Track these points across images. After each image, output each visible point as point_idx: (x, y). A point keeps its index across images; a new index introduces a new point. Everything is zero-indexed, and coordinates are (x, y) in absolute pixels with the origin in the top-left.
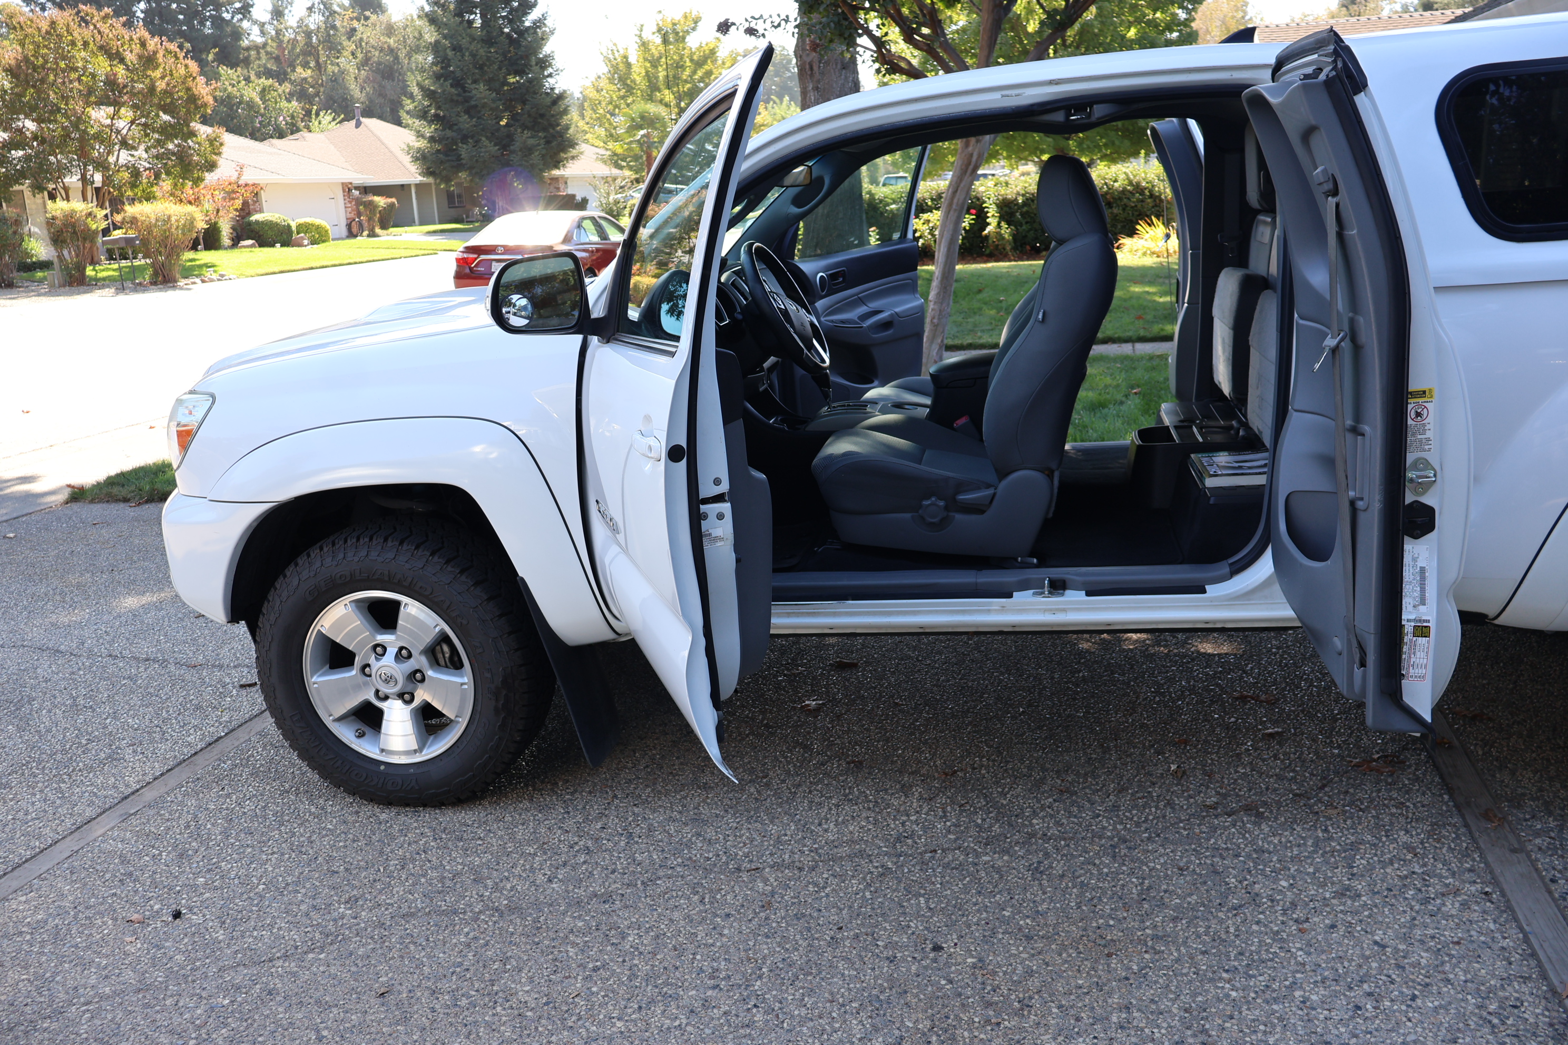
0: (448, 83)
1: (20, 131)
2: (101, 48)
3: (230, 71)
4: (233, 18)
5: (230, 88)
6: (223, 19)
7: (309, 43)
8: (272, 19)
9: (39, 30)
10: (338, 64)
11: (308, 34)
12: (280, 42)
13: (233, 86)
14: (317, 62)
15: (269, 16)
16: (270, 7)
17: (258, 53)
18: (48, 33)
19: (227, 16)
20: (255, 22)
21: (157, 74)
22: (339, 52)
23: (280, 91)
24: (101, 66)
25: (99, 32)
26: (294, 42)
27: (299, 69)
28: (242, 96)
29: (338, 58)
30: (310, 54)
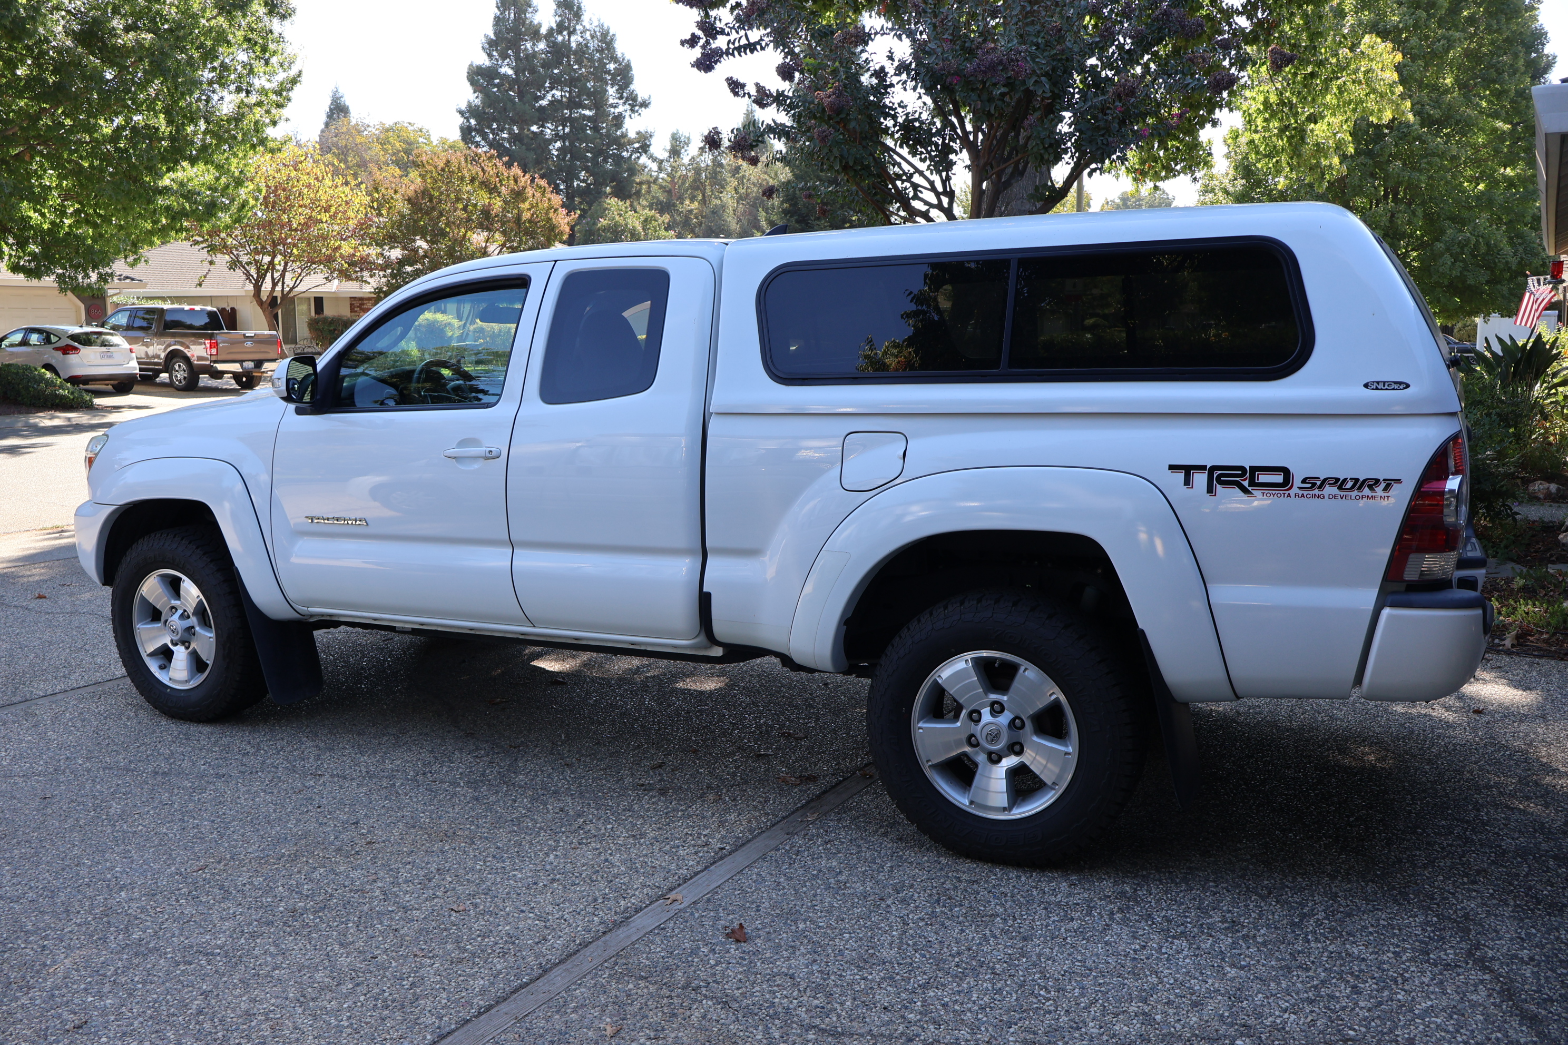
0: (793, 219)
1: (415, 250)
2: (482, 183)
3: (620, 203)
4: (631, 155)
5: (617, 218)
6: (623, 157)
7: (697, 179)
8: (670, 157)
9: (436, 167)
10: (720, 198)
11: (698, 171)
12: (673, 178)
13: (620, 215)
14: (704, 196)
15: (667, 154)
16: (669, 147)
17: (649, 187)
18: (443, 170)
19: (625, 154)
20: (654, 159)
21: (526, 205)
22: (723, 187)
23: (660, 221)
24: (482, 198)
25: (483, 170)
26: (685, 178)
27: (687, 202)
28: (626, 225)
29: (721, 192)
30: (697, 188)
